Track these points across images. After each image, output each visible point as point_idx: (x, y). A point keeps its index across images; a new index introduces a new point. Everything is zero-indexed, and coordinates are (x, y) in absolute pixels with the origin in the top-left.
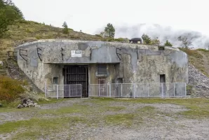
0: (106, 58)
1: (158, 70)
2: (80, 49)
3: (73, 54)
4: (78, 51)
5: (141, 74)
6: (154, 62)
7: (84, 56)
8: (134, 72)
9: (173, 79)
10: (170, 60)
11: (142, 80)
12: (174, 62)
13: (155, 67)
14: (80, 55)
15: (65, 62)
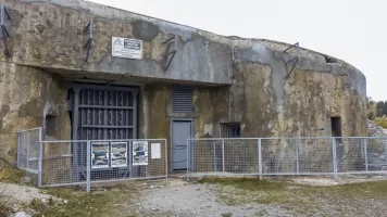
0: (201, 68)
1: (327, 107)
2: (137, 35)
3: (119, 48)
4: (133, 41)
5: (294, 113)
6: (319, 88)
7: (147, 57)
8: (280, 108)
9: (354, 127)
10: (349, 86)
11: (296, 129)
12: (355, 91)
13: (322, 99)
14: (137, 54)
15: (92, 69)
